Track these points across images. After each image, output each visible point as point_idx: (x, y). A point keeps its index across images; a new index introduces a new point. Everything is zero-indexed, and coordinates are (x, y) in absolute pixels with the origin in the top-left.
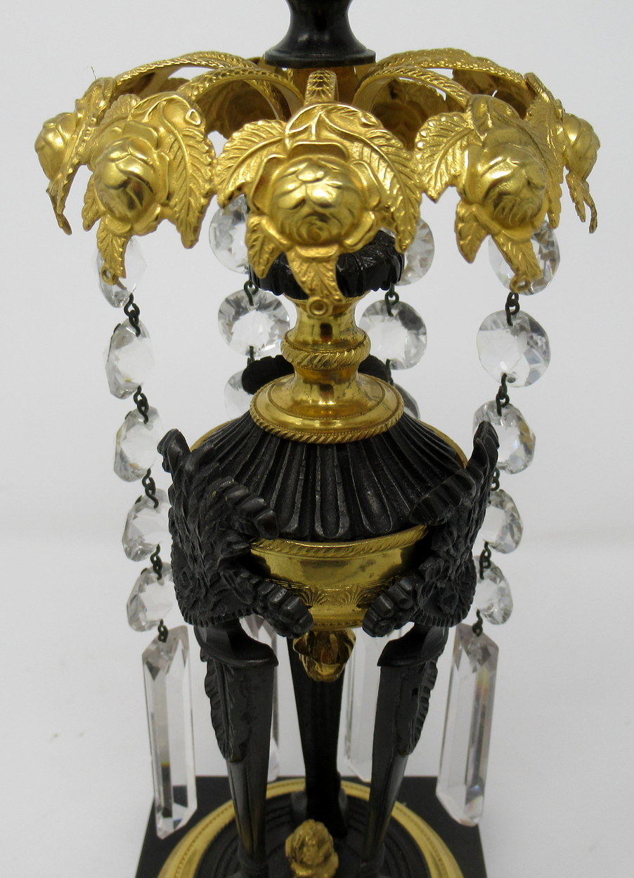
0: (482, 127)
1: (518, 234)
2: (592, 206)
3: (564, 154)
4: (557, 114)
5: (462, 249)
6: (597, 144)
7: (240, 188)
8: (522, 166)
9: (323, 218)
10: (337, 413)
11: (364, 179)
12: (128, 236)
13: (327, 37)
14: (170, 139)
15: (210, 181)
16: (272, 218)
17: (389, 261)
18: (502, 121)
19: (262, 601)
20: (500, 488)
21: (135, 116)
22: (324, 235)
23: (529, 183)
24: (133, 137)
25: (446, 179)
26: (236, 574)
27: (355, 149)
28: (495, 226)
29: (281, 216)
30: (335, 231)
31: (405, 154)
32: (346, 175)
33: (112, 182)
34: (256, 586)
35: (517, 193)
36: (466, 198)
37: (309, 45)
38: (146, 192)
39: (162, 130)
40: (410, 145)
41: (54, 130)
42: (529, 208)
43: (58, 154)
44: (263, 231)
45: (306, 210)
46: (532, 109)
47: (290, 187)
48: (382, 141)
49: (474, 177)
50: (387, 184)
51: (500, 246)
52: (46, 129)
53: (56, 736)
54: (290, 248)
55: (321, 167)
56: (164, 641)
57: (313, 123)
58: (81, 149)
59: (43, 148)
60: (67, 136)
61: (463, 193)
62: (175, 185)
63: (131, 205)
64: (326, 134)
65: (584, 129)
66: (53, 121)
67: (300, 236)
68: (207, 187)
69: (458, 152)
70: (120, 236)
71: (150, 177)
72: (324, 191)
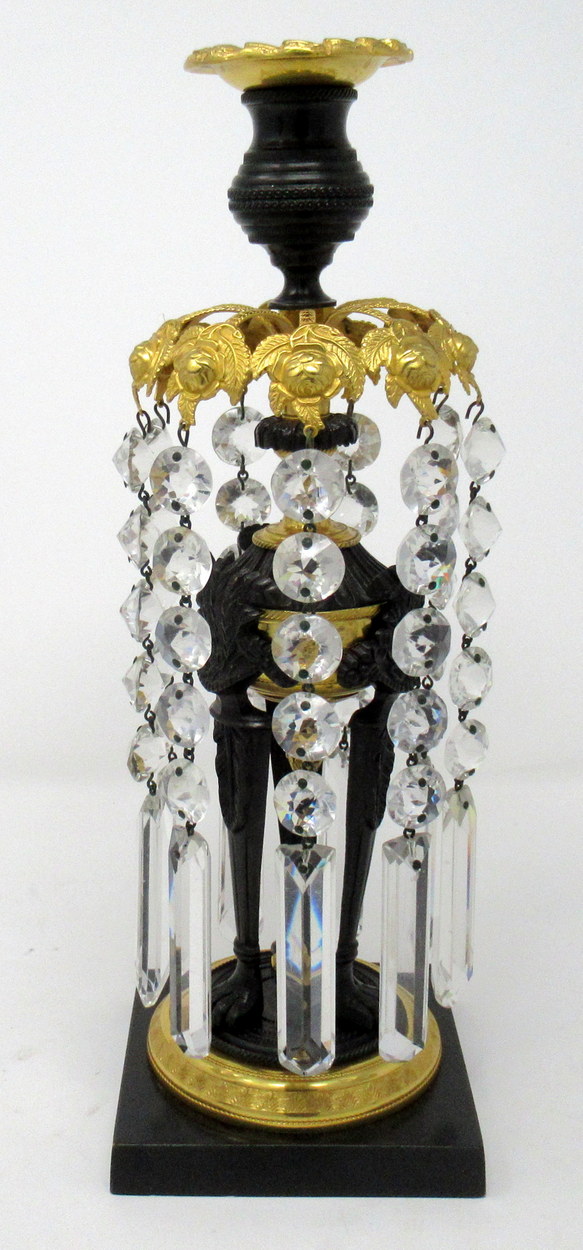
0: (399, 335)
1: (422, 393)
2: (476, 388)
3: (453, 354)
4: (449, 331)
5: (389, 400)
6: (477, 350)
7: (265, 369)
8: (421, 354)
9: (312, 380)
11: (334, 360)
12: (197, 401)
13: (306, 292)
14: (224, 346)
15: (249, 366)
16: (284, 383)
17: (349, 427)
18: (412, 333)
21: (202, 336)
22: (313, 390)
23: (426, 364)
24: (203, 346)
25: (379, 362)
26: (249, 641)
27: (328, 347)
28: (409, 388)
29: (289, 382)
30: (319, 389)
31: (356, 349)
32: (325, 360)
33: (193, 370)
34: (263, 646)
35: (419, 369)
36: (391, 374)
37: (296, 297)
38: (210, 374)
39: (220, 342)
40: (359, 345)
41: (143, 351)
42: (428, 378)
43: (146, 364)
44: (279, 391)
45: (304, 377)
46: (432, 328)
47: (293, 366)
48: (343, 343)
49: (394, 360)
50: (347, 365)
51: (412, 400)
52: (136, 350)
53: (31, 950)
54: (294, 399)
55: (311, 355)
57: (305, 334)
58: (165, 358)
59: (135, 361)
60: (151, 353)
61: (388, 369)
62: (228, 370)
63: (203, 382)
64: (312, 339)
65: (467, 341)
66: (140, 345)
67: (300, 392)
68: (247, 369)
69: (386, 348)
70: (193, 402)
71: (214, 366)
72: (312, 367)
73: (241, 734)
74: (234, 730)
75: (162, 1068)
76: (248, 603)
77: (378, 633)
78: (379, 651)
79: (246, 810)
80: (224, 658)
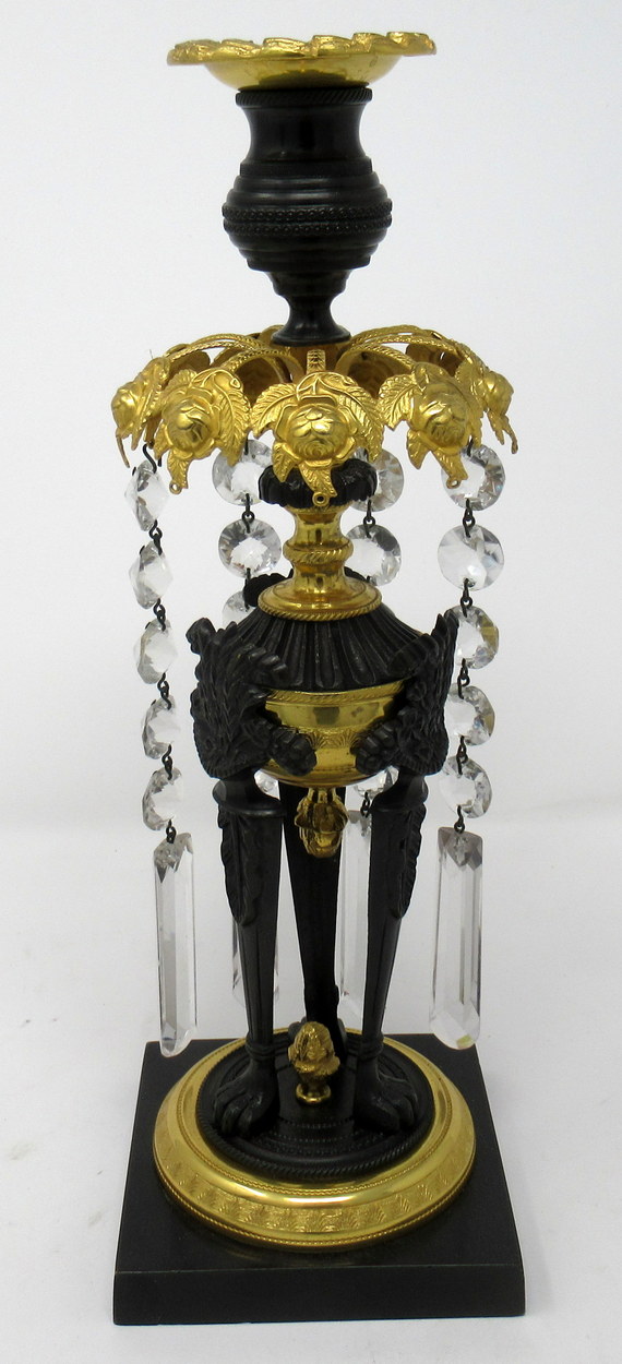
0: (421, 382)
1: (449, 450)
2: (511, 434)
3: (484, 398)
4: (482, 371)
5: (411, 459)
6: (511, 391)
7: (268, 426)
8: (449, 406)
9: (322, 441)
10: (328, 598)
11: (347, 416)
12: (190, 460)
13: (316, 326)
14: (220, 397)
15: (248, 422)
16: (289, 443)
17: (365, 479)
18: (436, 379)
19: (277, 743)
20: (470, 685)
21: (194, 384)
22: (323, 453)
23: (453, 417)
24: (195, 396)
25: (399, 416)
26: (256, 723)
27: (340, 399)
28: (434, 446)
29: (296, 442)
30: (330, 449)
31: (372, 401)
32: (336, 415)
33: (183, 425)
34: (271, 731)
35: (446, 423)
36: (413, 429)
37: (303, 332)
38: (204, 430)
39: (215, 392)
40: (375, 394)
41: (127, 395)
42: (456, 433)
43: (131, 411)
44: (284, 452)
45: (312, 437)
46: (461, 368)
47: (300, 424)
48: (358, 394)
49: (417, 414)
50: (362, 420)
51: (437, 458)
52: (119, 394)
53: (28, 1021)
54: (301, 462)
55: (320, 411)
56: (172, 842)
57: (314, 384)
58: (152, 406)
59: (118, 407)
60: (137, 398)
61: (410, 424)
62: (224, 426)
63: (195, 438)
64: (321, 390)
65: (500, 381)
66: (123, 388)
67: (308, 453)
68: (247, 426)
69: (407, 399)
70: (184, 461)
71: (207, 421)
72: (322, 425)
73: (249, 823)
74: (241, 819)
75: (170, 1177)
76: (251, 683)
77: (402, 713)
78: (403, 733)
79: (256, 902)
80: (228, 741)
